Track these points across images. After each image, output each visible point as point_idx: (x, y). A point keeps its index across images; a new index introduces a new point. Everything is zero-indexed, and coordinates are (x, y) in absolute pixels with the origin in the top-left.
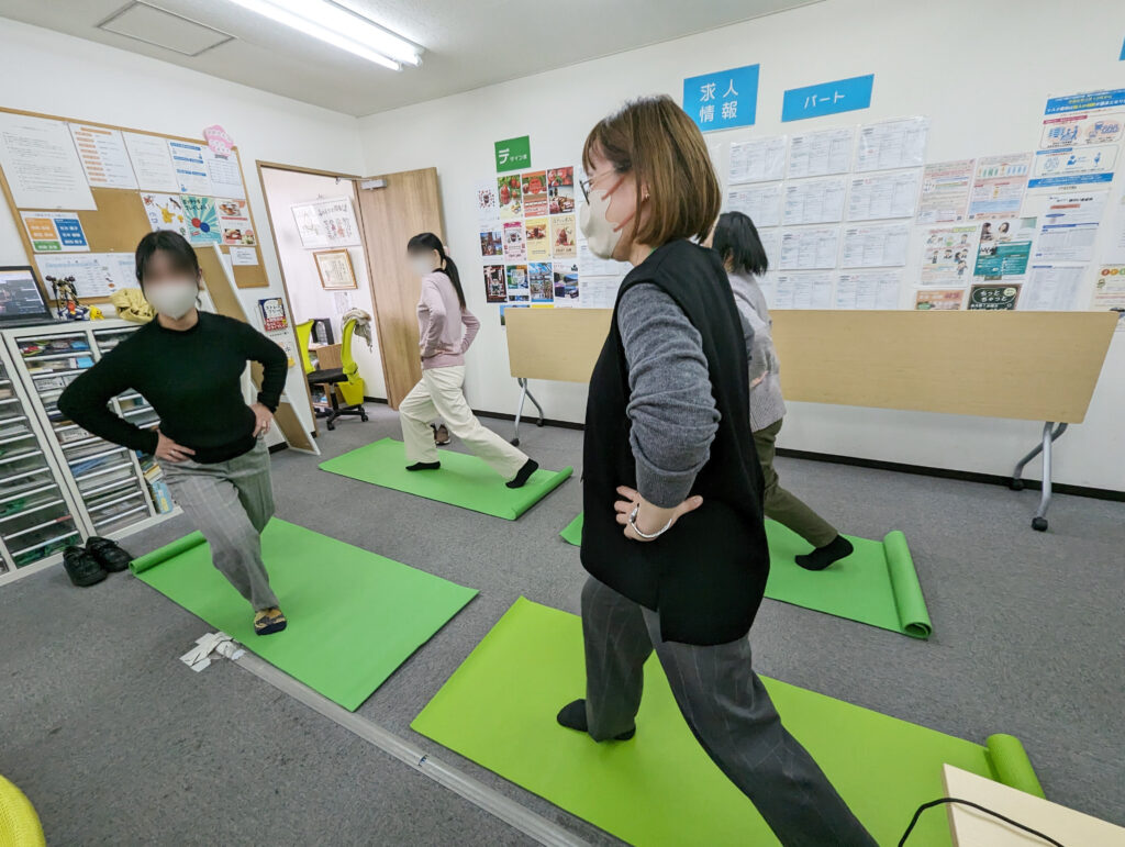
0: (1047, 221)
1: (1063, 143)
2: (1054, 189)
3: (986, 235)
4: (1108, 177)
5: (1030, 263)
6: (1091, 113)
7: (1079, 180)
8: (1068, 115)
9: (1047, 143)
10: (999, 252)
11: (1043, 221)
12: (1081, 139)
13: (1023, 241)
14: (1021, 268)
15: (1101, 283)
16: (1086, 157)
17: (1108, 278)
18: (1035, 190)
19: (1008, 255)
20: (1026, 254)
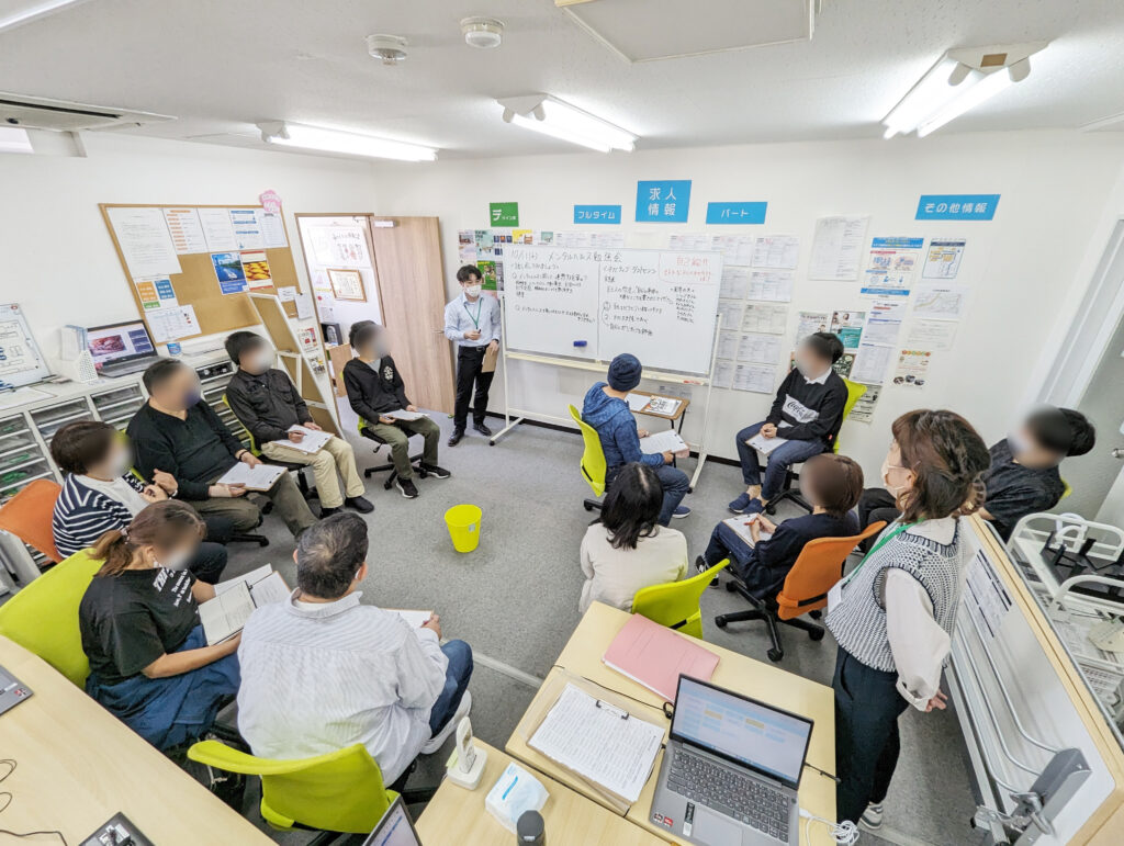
0: (871, 316)
1: (881, 268)
2: (876, 296)
3: (835, 320)
4: (906, 293)
5: (861, 342)
6: (898, 250)
7: (890, 292)
8: (885, 249)
9: (872, 266)
10: (843, 332)
11: (869, 316)
12: (892, 266)
13: (857, 327)
14: (855, 344)
15: (902, 359)
16: (895, 277)
17: (906, 356)
18: (865, 295)
19: (848, 335)
20: (859, 336)
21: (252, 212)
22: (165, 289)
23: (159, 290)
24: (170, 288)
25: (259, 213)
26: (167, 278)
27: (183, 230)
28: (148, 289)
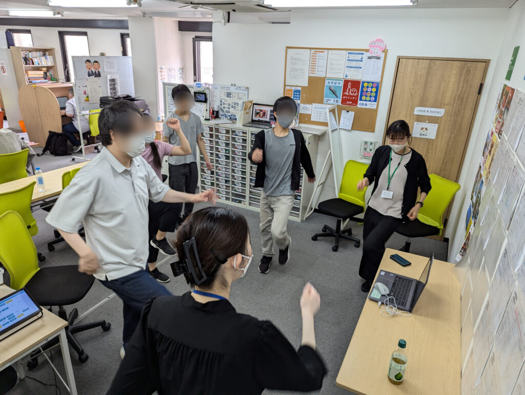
21: (363, 54)
22: (297, 95)
23: (294, 94)
24: (299, 95)
25: (366, 55)
26: (299, 89)
27: (316, 62)
28: (290, 93)
